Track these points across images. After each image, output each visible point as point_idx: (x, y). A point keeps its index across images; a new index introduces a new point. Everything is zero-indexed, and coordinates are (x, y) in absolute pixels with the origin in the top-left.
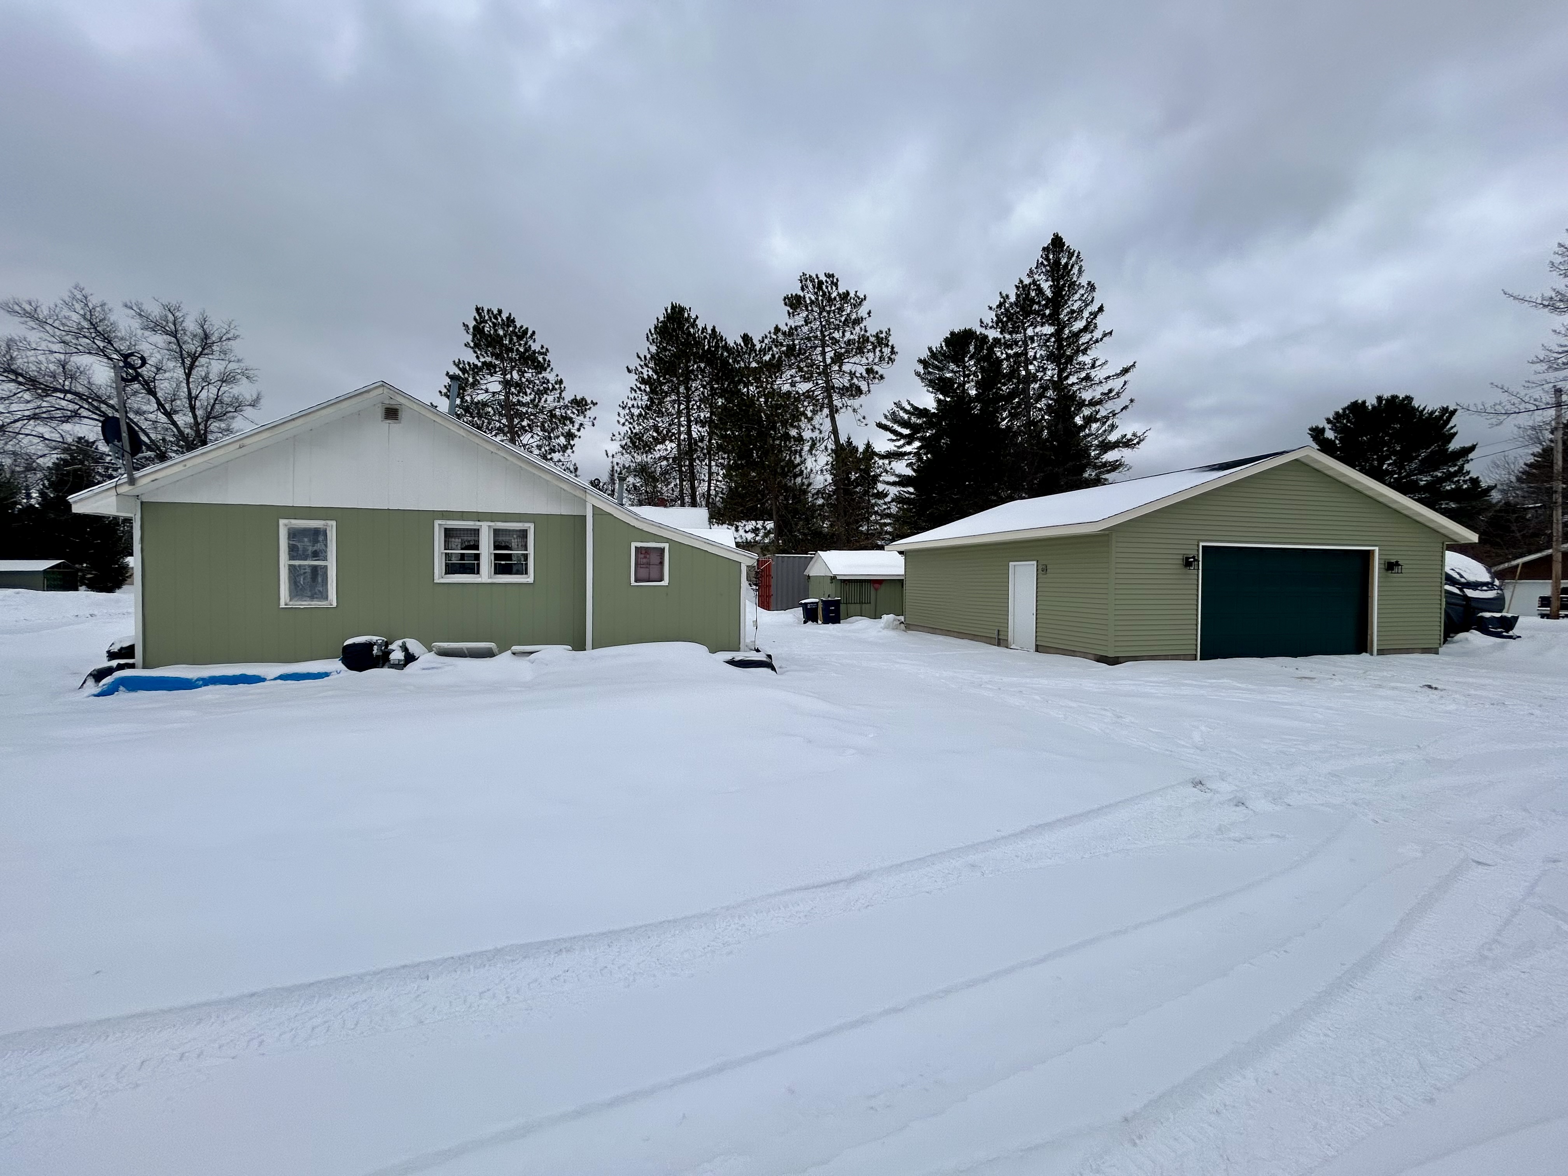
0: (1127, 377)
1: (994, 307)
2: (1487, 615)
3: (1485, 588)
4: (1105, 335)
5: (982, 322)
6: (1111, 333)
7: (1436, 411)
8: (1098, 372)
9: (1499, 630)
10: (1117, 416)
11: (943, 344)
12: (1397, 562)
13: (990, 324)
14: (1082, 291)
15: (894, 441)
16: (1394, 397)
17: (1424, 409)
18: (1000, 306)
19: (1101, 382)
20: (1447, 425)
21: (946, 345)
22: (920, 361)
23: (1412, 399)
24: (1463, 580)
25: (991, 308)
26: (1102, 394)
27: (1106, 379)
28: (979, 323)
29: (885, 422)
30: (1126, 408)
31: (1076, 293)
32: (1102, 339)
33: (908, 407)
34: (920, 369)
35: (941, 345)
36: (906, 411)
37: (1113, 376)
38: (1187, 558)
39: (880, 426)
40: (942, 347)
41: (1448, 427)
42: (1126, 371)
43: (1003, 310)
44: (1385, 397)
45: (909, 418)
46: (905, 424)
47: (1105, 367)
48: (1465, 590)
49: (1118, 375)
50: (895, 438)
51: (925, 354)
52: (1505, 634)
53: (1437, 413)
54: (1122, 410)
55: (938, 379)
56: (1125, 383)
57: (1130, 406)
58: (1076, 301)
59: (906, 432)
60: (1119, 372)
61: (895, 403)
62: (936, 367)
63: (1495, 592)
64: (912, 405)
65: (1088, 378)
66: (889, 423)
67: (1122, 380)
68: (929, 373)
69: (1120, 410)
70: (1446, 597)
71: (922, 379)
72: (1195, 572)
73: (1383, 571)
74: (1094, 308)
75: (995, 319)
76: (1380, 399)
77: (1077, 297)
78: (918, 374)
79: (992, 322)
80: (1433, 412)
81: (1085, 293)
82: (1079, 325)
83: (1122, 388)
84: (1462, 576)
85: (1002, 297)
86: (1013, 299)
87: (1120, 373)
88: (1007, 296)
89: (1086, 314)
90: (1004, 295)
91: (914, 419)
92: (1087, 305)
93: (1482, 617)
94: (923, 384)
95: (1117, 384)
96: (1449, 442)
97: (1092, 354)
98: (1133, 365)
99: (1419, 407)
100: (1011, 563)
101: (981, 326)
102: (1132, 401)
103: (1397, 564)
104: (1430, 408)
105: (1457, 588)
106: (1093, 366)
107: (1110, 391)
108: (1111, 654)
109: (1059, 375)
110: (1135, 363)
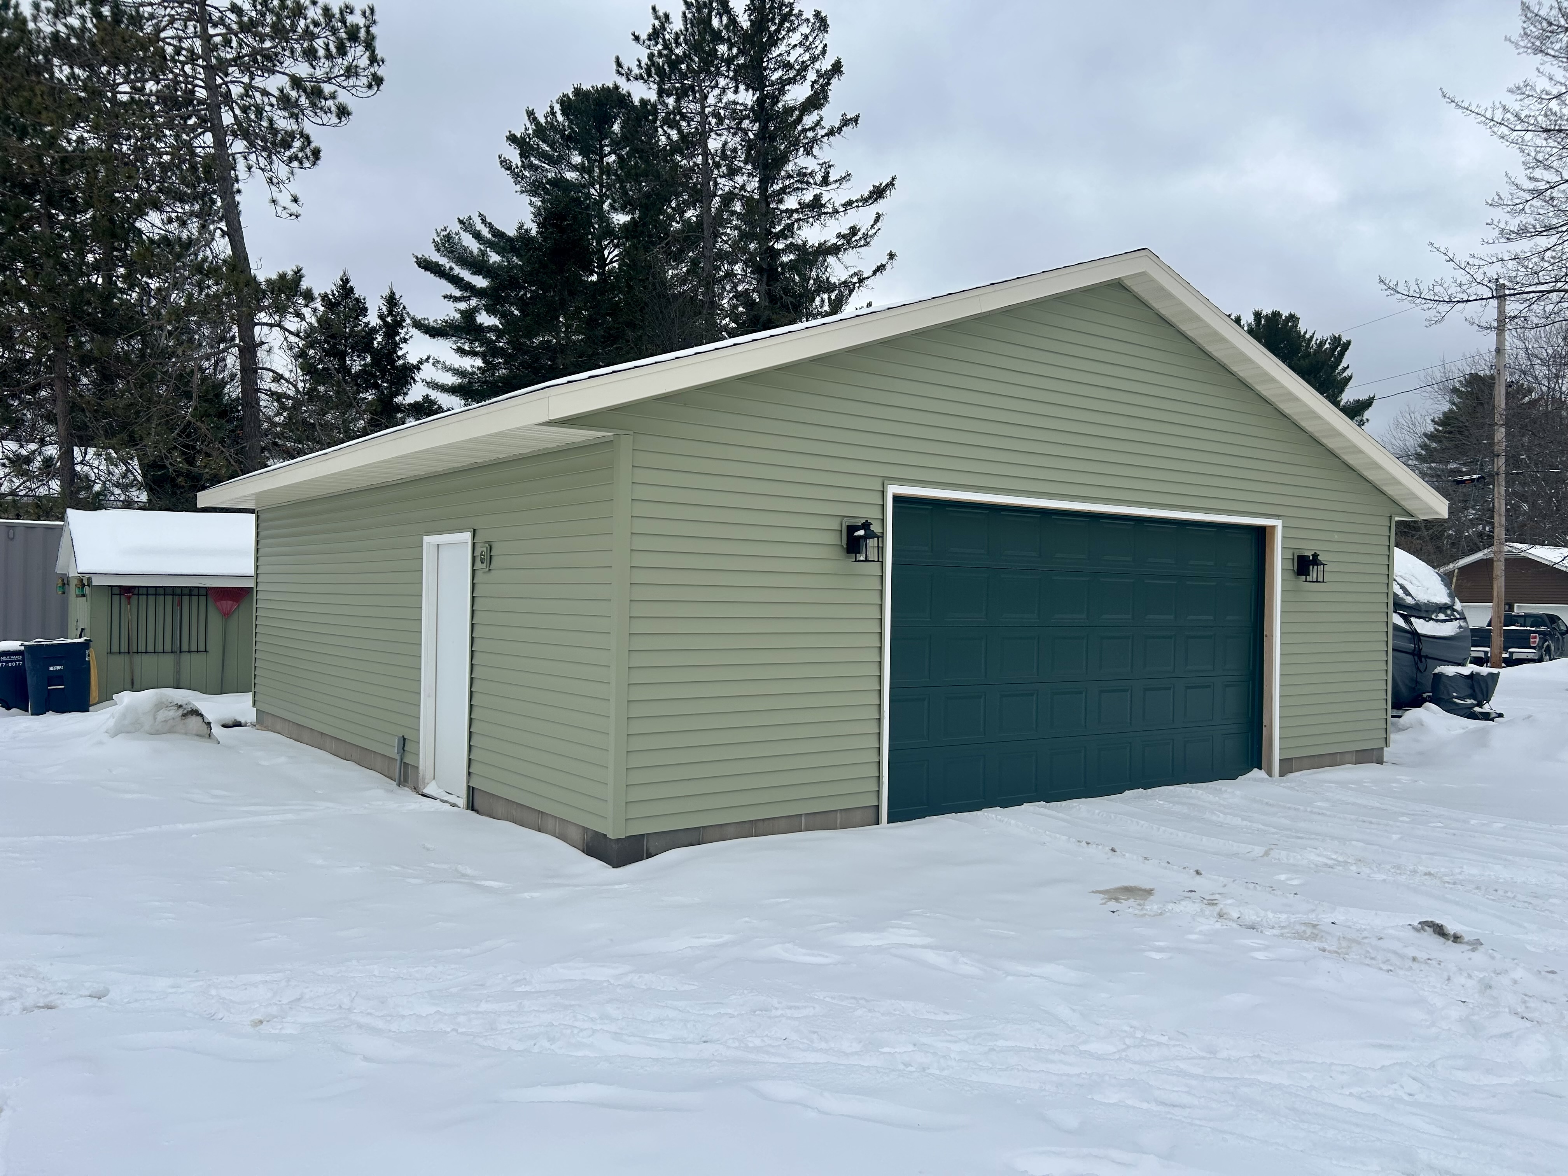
0: (880, 206)
1: (643, 36)
2: (1450, 670)
3: (1442, 616)
4: (845, 122)
5: (619, 64)
6: (855, 120)
7: (1326, 341)
8: (832, 194)
9: (1469, 701)
10: (866, 283)
11: (557, 108)
12: (1315, 556)
13: (636, 71)
14: (805, 29)
15: (456, 299)
16: (1276, 315)
17: (1312, 337)
18: (655, 35)
19: (836, 212)
20: (1339, 365)
21: (564, 113)
22: (512, 138)
23: (1298, 319)
24: (1409, 600)
25: (637, 38)
26: (839, 236)
27: (844, 205)
28: (614, 67)
29: (436, 257)
30: (880, 268)
31: (794, 30)
32: (840, 129)
33: (486, 232)
34: (514, 155)
35: (552, 108)
36: (477, 236)
37: (857, 201)
38: (852, 529)
39: (426, 265)
40: (554, 114)
41: (1340, 367)
42: (878, 193)
43: (660, 47)
44: (1264, 313)
45: (483, 253)
46: (478, 266)
47: (845, 185)
48: (1413, 619)
49: (865, 201)
50: (458, 293)
51: (521, 126)
52: (1477, 709)
53: (1327, 346)
54: (874, 273)
55: (549, 181)
56: (878, 217)
57: (888, 267)
58: (795, 46)
59: (480, 282)
60: (866, 194)
61: (461, 222)
62: (543, 156)
63: (1456, 623)
64: (490, 226)
65: (816, 204)
66: (443, 261)
67: (870, 211)
68: (532, 167)
69: (871, 273)
70: (1395, 636)
71: (517, 177)
72: (874, 568)
73: (1290, 576)
74: (826, 64)
75: (645, 60)
76: (1257, 315)
77: (795, 38)
78: (506, 165)
79: (640, 66)
80: (1321, 344)
81: (810, 34)
82: (797, 94)
83: (872, 226)
84: (1407, 593)
85: (657, 18)
86: (677, 25)
87: (870, 198)
88: (667, 16)
89: (811, 76)
90: (661, 14)
91: (494, 258)
92: (814, 59)
93: (1440, 676)
94: (518, 188)
95: (862, 217)
96: (1342, 390)
97: (823, 152)
98: (891, 184)
99: (1305, 333)
100: (427, 539)
101: (619, 72)
102: (891, 256)
103: (1315, 561)
104: (1318, 337)
105: (1401, 615)
106: (825, 181)
107: (854, 231)
108: (614, 831)
109: (763, 187)
110: (894, 179)
